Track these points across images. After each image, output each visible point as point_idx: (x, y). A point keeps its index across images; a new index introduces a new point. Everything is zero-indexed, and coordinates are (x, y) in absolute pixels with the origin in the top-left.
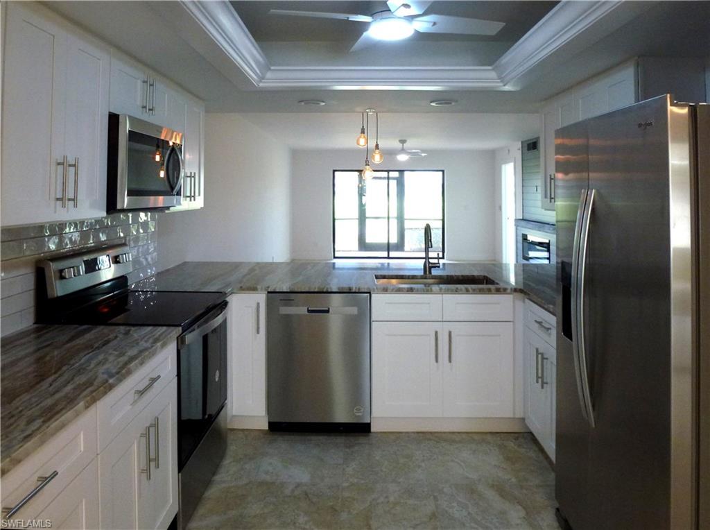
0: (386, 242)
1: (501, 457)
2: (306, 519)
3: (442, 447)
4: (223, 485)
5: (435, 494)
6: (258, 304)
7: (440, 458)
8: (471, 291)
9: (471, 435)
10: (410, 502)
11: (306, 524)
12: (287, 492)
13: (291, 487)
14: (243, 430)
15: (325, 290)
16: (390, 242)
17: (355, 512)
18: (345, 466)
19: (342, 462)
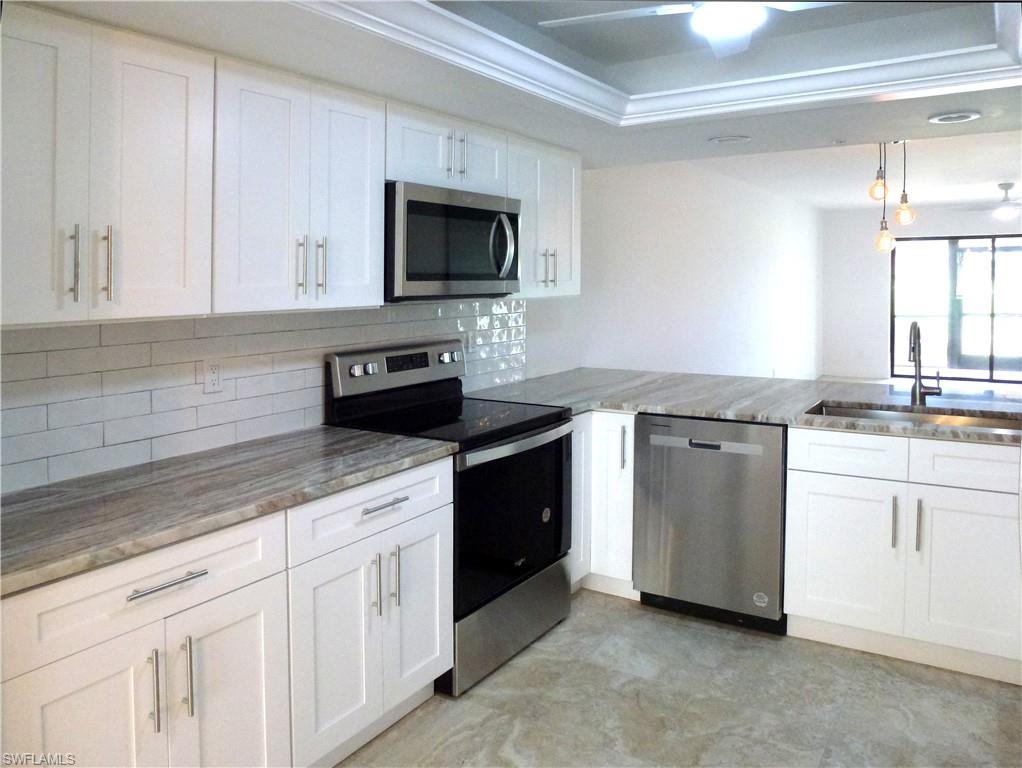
0: (989, 354)
1: (995, 725)
2: (617, 724)
3: (892, 683)
4: (543, 656)
5: (832, 747)
6: (624, 428)
7: (877, 696)
8: (962, 437)
9: (957, 677)
10: (784, 746)
11: (613, 730)
12: (616, 684)
13: (623, 680)
14: (607, 595)
15: (715, 417)
16: (995, 354)
17: (689, 735)
18: (715, 672)
19: (715, 665)
